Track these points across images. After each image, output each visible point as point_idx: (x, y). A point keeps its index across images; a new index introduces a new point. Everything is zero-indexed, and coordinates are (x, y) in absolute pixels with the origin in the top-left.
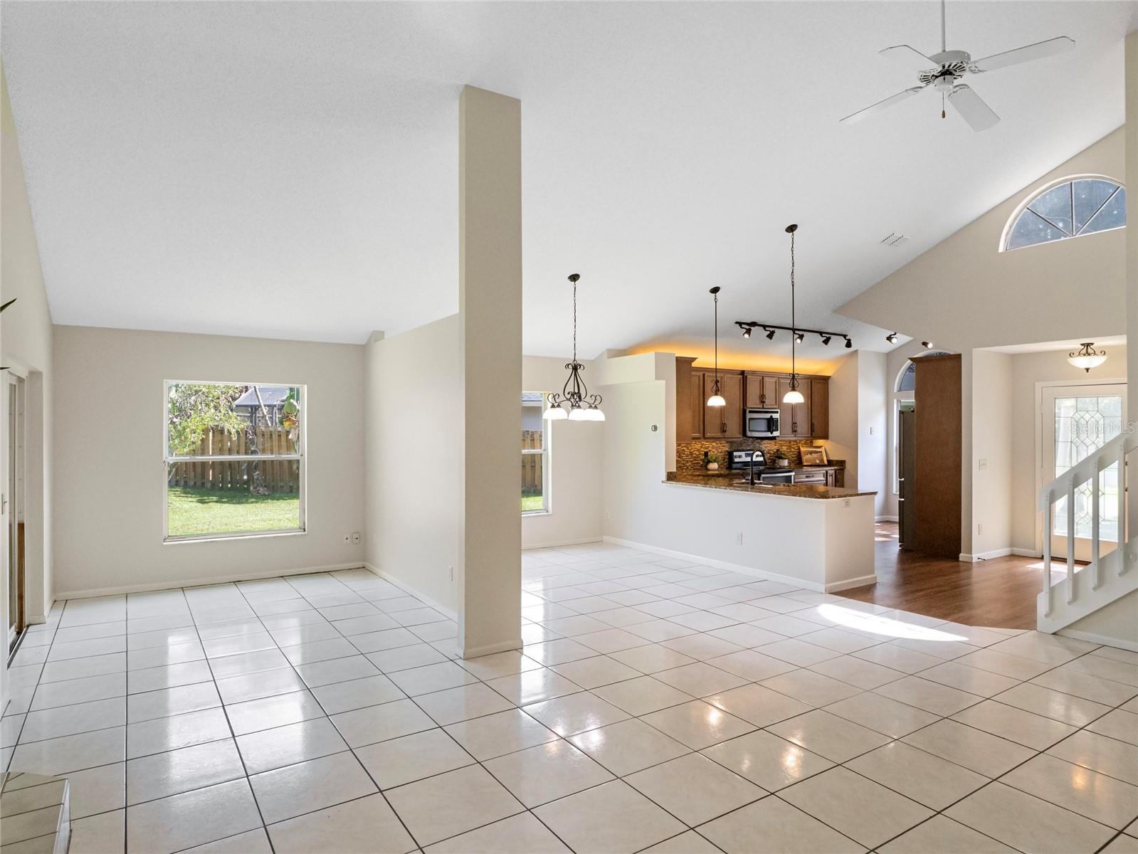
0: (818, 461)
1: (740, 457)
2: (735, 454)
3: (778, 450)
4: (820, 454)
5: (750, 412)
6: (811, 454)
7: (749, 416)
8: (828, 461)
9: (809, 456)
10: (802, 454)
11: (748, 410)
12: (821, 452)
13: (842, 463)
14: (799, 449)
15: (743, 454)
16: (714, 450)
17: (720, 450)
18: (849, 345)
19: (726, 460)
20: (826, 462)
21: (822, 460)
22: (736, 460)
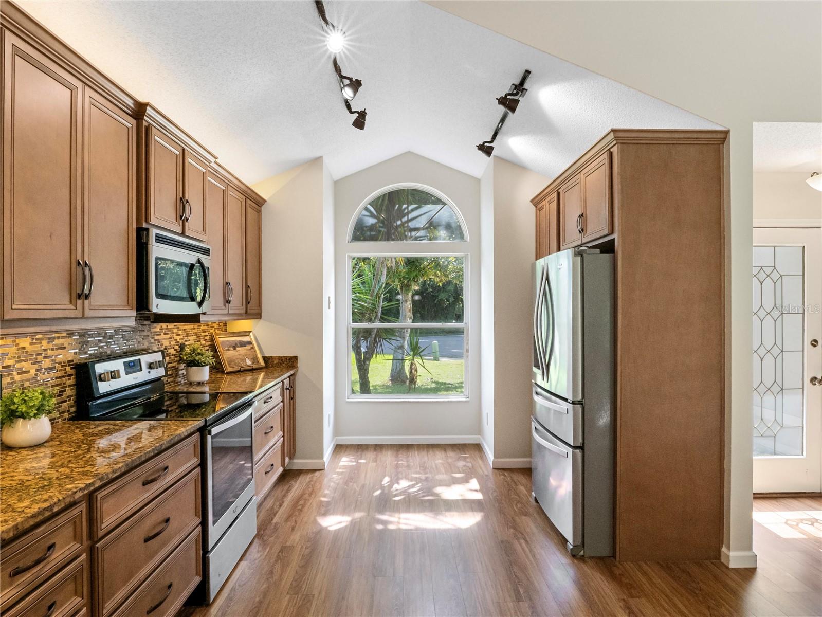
0: (249, 362)
1: (114, 375)
2: (100, 368)
3: (182, 347)
4: (249, 347)
5: (160, 239)
6: (234, 348)
7: (157, 250)
8: (265, 358)
9: (232, 353)
10: (220, 349)
11: (154, 232)
12: (250, 343)
13: (290, 363)
14: (212, 339)
15: (118, 365)
16: (26, 366)
17: (46, 363)
18: (360, 123)
19: (69, 392)
20: (262, 363)
21: (255, 359)
22: (104, 387)
